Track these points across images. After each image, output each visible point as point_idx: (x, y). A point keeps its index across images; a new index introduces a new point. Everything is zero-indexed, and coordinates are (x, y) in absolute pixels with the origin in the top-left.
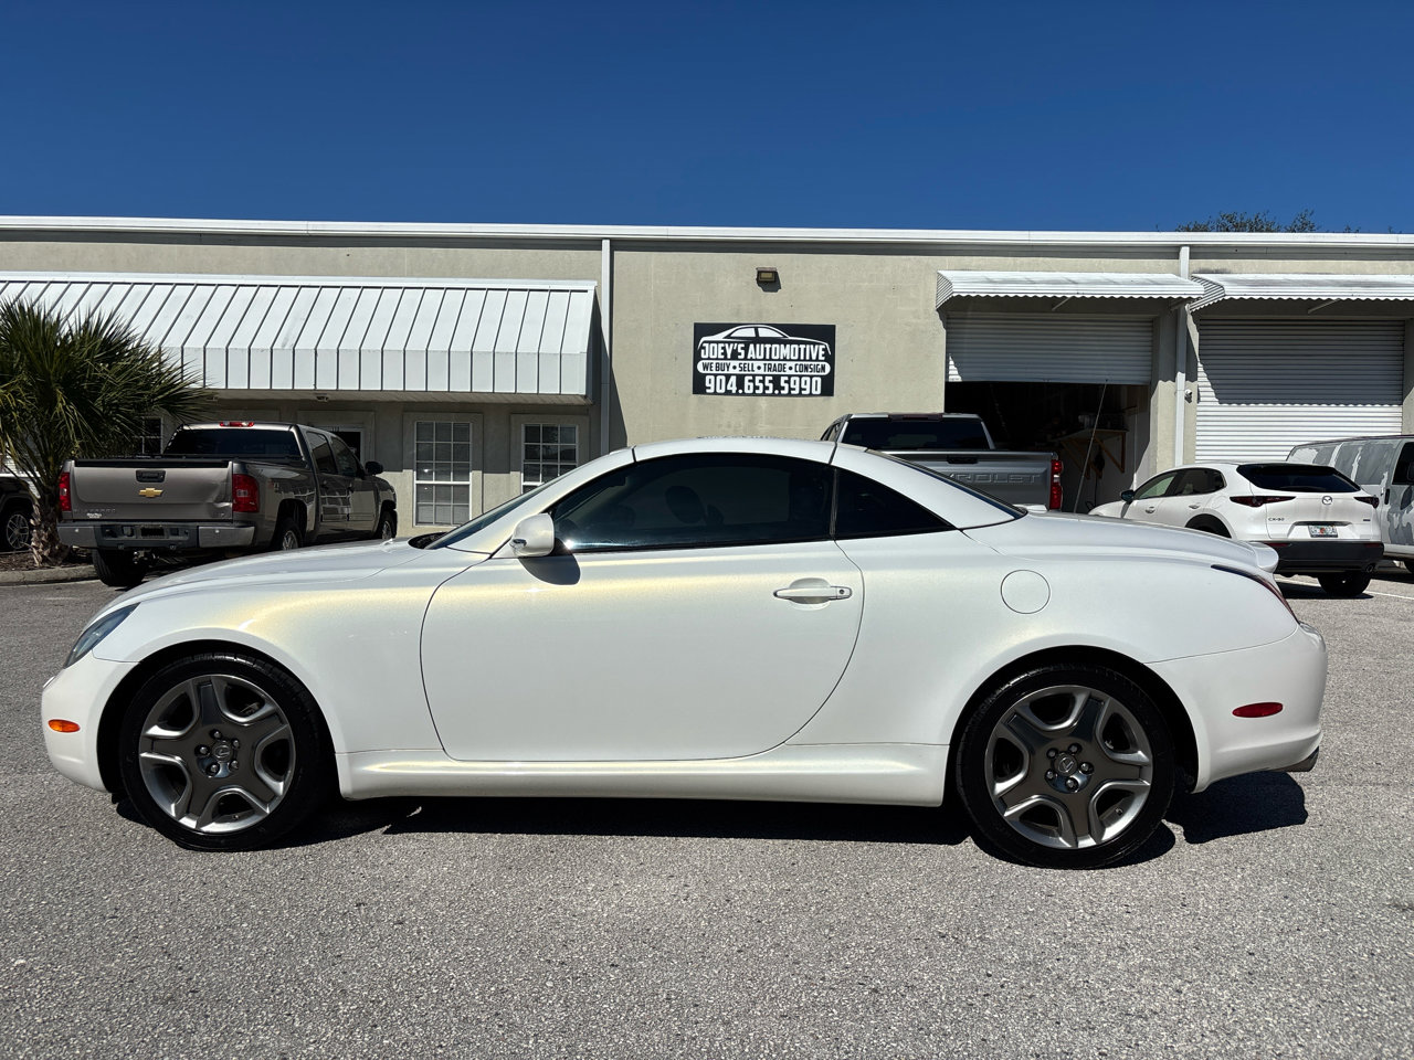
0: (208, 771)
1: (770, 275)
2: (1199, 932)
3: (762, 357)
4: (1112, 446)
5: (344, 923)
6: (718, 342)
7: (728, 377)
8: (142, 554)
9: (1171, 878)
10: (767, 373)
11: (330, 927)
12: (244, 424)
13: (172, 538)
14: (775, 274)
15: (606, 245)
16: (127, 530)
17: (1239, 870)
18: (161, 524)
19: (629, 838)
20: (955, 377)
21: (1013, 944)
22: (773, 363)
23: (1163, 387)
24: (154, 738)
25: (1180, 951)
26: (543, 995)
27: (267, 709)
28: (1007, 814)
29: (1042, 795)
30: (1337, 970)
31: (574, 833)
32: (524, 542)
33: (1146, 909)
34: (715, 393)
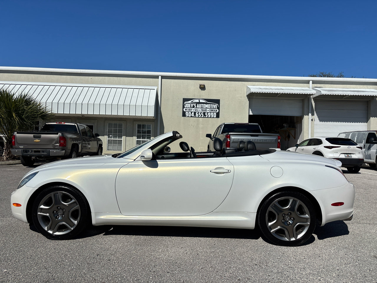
0: (56, 218)
1: (203, 86)
2: (324, 264)
3: (201, 107)
4: (292, 132)
5: (94, 260)
6: (189, 103)
7: (192, 112)
8: (34, 157)
9: (315, 249)
10: (202, 111)
11: (90, 261)
12: (63, 123)
13: (42, 153)
14: (204, 86)
15: (160, 77)
16: (30, 151)
17: (333, 247)
18: (39, 150)
19: (170, 237)
20: (251, 114)
21: (275, 267)
22: (203, 109)
23: (305, 117)
24: (42, 209)
25: (319, 269)
26: (150, 281)
27: (73, 201)
28: (271, 231)
29: (281, 226)
30: (361, 274)
31: (155, 236)
32: (144, 156)
33: (310, 257)
34: (188, 117)
